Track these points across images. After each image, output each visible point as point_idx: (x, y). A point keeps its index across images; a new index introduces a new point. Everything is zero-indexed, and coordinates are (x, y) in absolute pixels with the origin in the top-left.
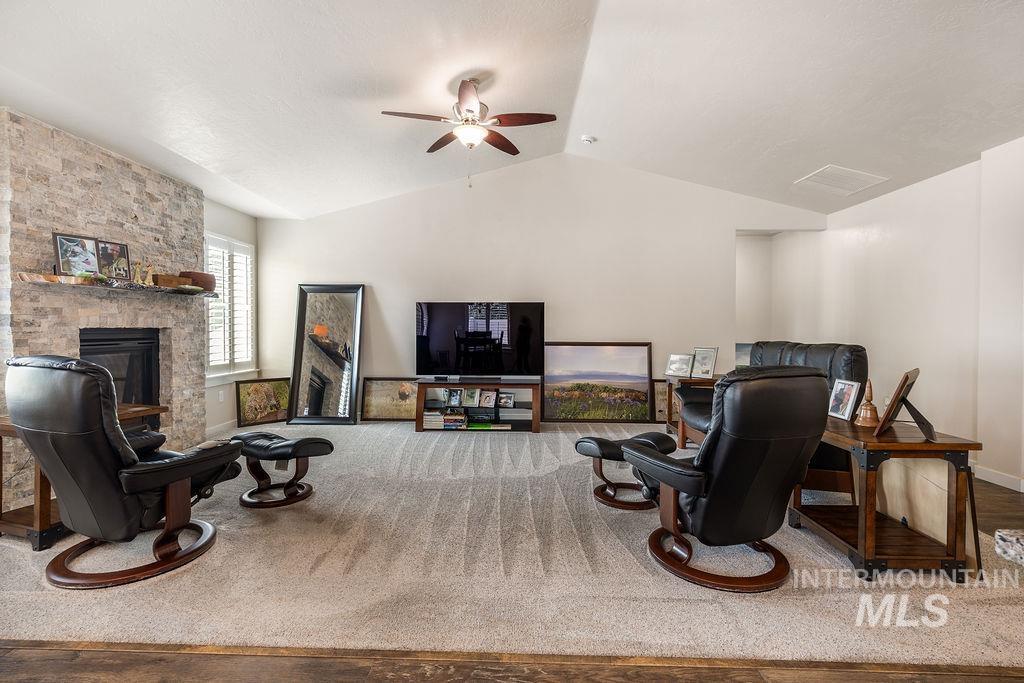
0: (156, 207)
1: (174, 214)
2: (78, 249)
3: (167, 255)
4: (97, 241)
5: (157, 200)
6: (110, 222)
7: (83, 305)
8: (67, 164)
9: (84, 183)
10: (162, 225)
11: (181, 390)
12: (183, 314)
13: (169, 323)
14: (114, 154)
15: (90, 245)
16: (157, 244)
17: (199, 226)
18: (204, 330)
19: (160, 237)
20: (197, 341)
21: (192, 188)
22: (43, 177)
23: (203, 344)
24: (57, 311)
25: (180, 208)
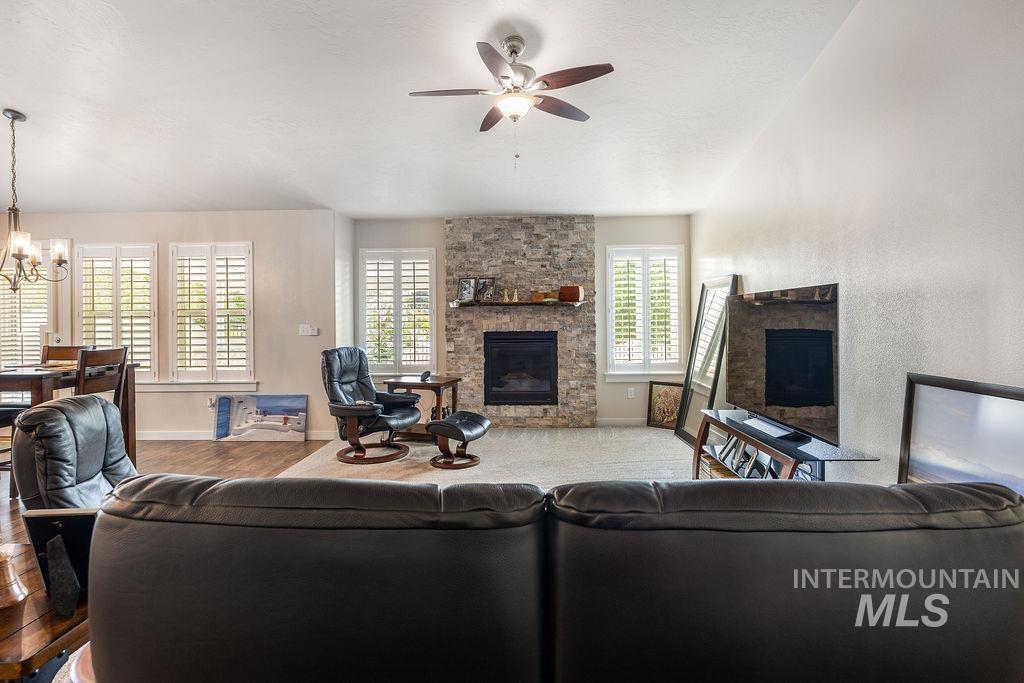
0: (543, 243)
1: (561, 243)
2: (467, 286)
3: (555, 275)
4: (476, 279)
5: (543, 237)
6: (504, 263)
8: (476, 236)
9: (486, 243)
10: (549, 254)
11: (567, 380)
12: (570, 320)
13: (555, 327)
14: (508, 217)
16: (544, 269)
17: (589, 245)
18: (594, 332)
19: (547, 263)
20: (586, 341)
21: (581, 216)
22: (462, 248)
23: (593, 344)
24: (470, 322)
25: (566, 236)
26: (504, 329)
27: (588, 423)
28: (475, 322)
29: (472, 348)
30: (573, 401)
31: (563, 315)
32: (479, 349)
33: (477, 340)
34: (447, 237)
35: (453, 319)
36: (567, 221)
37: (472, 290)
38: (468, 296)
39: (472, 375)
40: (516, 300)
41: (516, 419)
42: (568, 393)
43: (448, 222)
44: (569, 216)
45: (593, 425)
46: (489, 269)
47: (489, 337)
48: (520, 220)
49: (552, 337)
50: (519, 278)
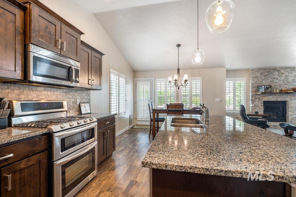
0: (284, 75)
1: (290, 75)
2: (261, 88)
3: (287, 85)
4: (264, 86)
5: (284, 73)
6: (270, 81)
7: (264, 97)
8: (261, 74)
9: (265, 76)
10: (286, 78)
12: (293, 98)
13: (287, 100)
14: (271, 68)
15: (263, 87)
16: (284, 83)
19: (285, 81)
22: (257, 77)
24: (259, 98)
25: (292, 73)
26: (270, 100)
28: (261, 98)
29: (260, 105)
31: (290, 96)
32: (262, 106)
33: (261, 103)
34: (252, 74)
35: (254, 97)
36: (292, 69)
38: (262, 90)
40: (278, 92)
41: (274, 126)
42: (292, 119)
43: (252, 70)
47: (265, 102)
48: (276, 69)
50: (275, 85)
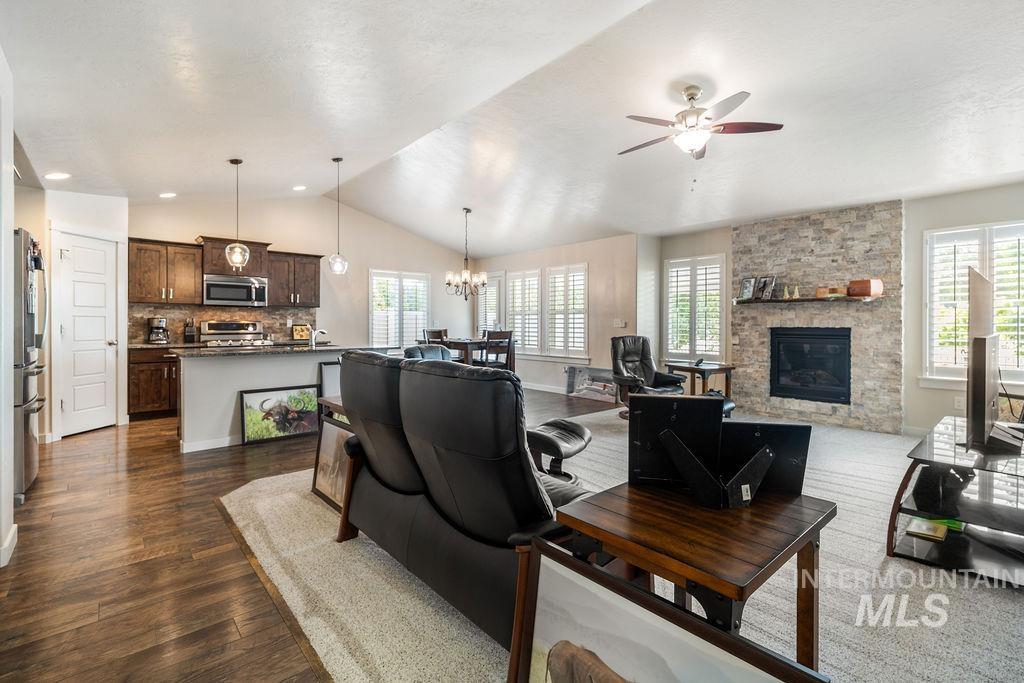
0: (833, 238)
1: (857, 235)
2: (748, 285)
3: (847, 269)
5: (834, 231)
6: (790, 261)
8: (761, 238)
9: (772, 244)
10: (842, 248)
11: (862, 380)
12: (866, 316)
16: (835, 264)
17: (893, 234)
18: (899, 330)
19: (839, 258)
20: (888, 340)
21: (882, 203)
22: (748, 251)
23: (898, 343)
24: (754, 318)
25: (864, 227)
26: (790, 325)
27: (890, 429)
28: (759, 318)
29: (756, 342)
30: (870, 403)
31: (858, 310)
32: (763, 343)
33: (761, 335)
34: (733, 243)
35: (738, 315)
36: (864, 212)
37: (752, 289)
38: (748, 294)
39: (756, 367)
40: (796, 296)
42: (862, 394)
43: (735, 229)
44: (868, 205)
45: (897, 433)
46: (773, 268)
47: (776, 333)
48: (808, 218)
49: (844, 334)
50: (805, 275)
